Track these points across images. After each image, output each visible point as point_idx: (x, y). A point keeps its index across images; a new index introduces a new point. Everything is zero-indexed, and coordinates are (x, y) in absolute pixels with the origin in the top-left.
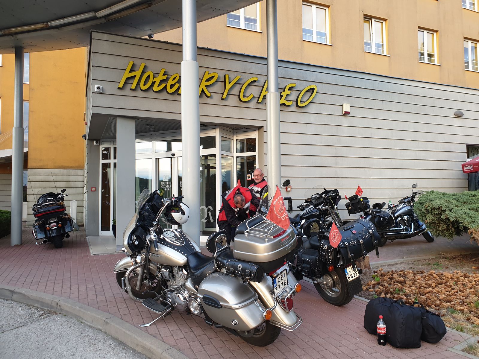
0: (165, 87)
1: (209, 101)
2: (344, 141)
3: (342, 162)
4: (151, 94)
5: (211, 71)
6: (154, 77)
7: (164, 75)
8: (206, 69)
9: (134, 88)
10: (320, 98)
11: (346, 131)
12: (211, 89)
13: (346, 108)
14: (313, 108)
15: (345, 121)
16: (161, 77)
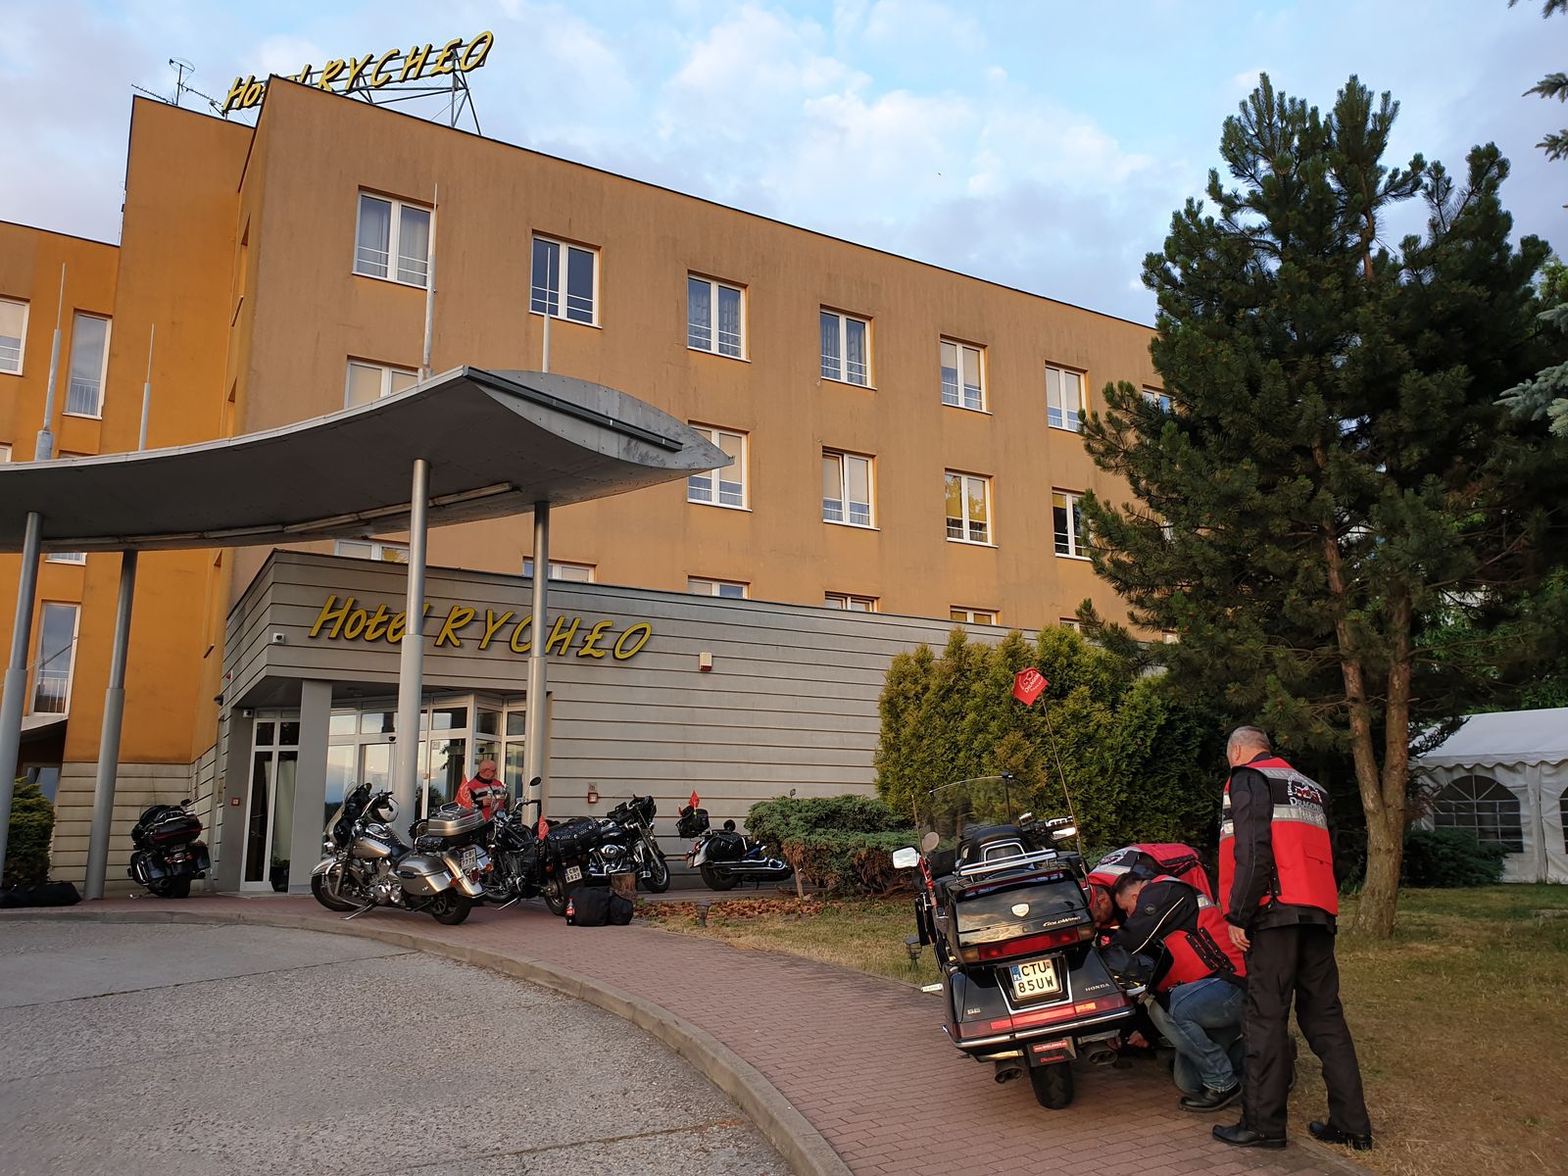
0: (385, 633)
1: (458, 652)
2: (701, 716)
3: (693, 752)
4: (361, 644)
5: (462, 605)
6: (368, 619)
7: (384, 614)
8: (454, 603)
9: (334, 636)
10: (657, 643)
11: (704, 699)
12: (460, 634)
13: (706, 660)
14: (643, 660)
15: (705, 681)
16: (379, 618)
